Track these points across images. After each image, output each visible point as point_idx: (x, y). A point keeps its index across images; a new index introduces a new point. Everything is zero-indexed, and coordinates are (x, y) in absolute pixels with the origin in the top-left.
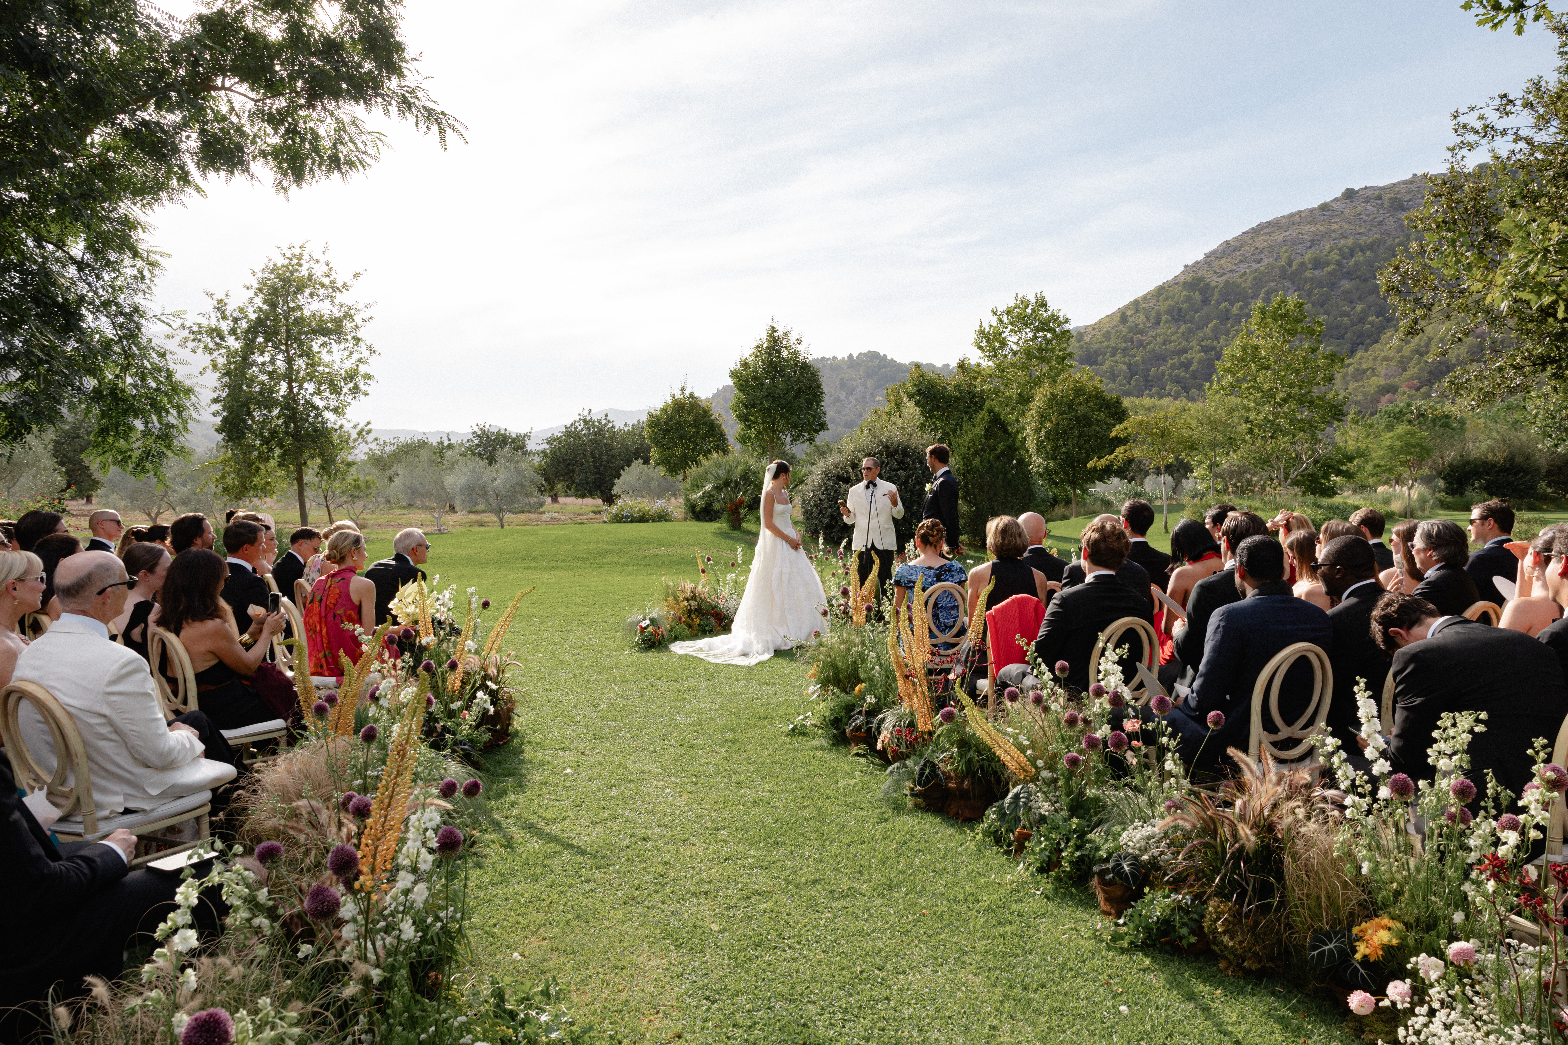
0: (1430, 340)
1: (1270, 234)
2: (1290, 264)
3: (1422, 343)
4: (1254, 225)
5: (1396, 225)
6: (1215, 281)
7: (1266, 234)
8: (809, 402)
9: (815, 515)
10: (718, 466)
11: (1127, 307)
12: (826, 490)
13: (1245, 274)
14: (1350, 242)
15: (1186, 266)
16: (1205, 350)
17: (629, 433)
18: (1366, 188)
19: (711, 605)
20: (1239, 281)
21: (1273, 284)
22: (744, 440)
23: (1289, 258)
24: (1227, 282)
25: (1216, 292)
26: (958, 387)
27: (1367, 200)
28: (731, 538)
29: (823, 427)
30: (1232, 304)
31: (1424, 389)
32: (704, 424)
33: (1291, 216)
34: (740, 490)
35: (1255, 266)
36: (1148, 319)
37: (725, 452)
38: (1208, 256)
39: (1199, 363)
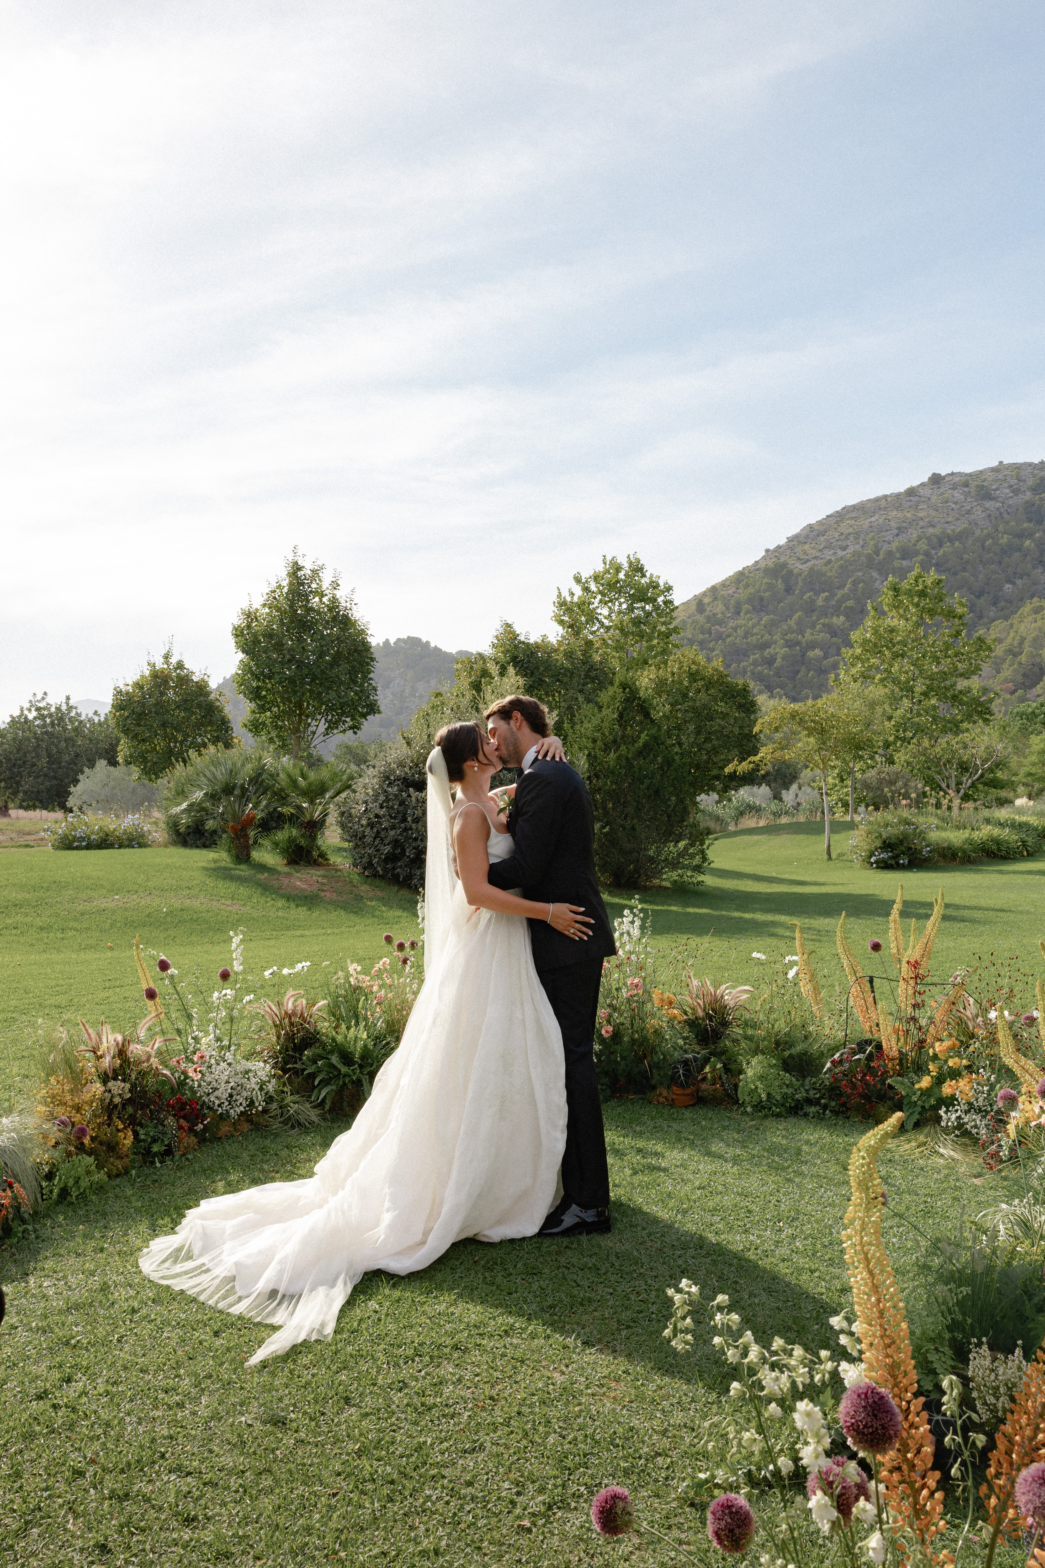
0: (1023, 639)
1: (855, 519)
2: (877, 552)
3: (1016, 643)
4: (839, 508)
5: (984, 515)
6: (798, 567)
7: (852, 518)
8: (352, 673)
9: (368, 840)
10: (215, 763)
11: (704, 594)
12: (387, 800)
13: (829, 562)
14: (937, 531)
15: (767, 551)
16: (790, 644)
17: (100, 724)
18: (953, 474)
19: (166, 1081)
20: (824, 569)
21: (860, 574)
22: (255, 727)
23: (876, 546)
24: (812, 569)
25: (800, 580)
26: (569, 655)
27: (954, 487)
28: (232, 878)
29: (372, 709)
30: (817, 594)
31: (1020, 692)
32: (199, 706)
33: (877, 500)
34: (248, 800)
35: (840, 553)
36: (728, 609)
37: (228, 745)
38: (790, 540)
39: (783, 659)
